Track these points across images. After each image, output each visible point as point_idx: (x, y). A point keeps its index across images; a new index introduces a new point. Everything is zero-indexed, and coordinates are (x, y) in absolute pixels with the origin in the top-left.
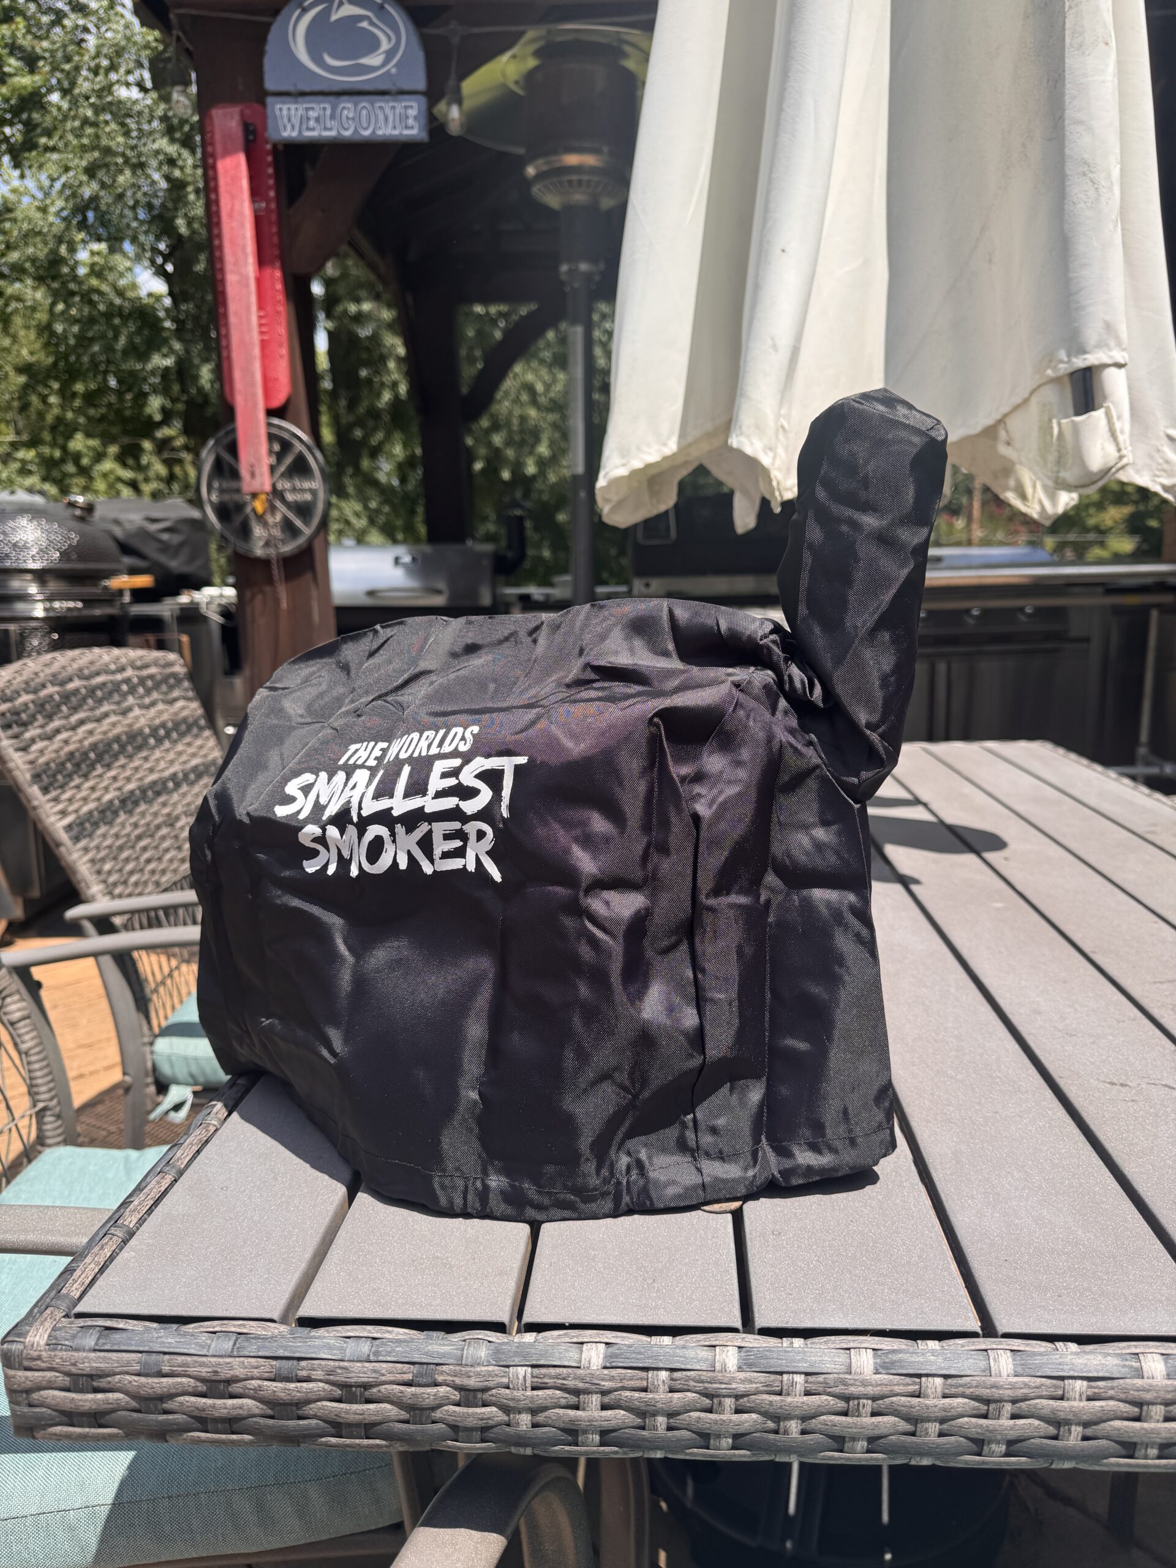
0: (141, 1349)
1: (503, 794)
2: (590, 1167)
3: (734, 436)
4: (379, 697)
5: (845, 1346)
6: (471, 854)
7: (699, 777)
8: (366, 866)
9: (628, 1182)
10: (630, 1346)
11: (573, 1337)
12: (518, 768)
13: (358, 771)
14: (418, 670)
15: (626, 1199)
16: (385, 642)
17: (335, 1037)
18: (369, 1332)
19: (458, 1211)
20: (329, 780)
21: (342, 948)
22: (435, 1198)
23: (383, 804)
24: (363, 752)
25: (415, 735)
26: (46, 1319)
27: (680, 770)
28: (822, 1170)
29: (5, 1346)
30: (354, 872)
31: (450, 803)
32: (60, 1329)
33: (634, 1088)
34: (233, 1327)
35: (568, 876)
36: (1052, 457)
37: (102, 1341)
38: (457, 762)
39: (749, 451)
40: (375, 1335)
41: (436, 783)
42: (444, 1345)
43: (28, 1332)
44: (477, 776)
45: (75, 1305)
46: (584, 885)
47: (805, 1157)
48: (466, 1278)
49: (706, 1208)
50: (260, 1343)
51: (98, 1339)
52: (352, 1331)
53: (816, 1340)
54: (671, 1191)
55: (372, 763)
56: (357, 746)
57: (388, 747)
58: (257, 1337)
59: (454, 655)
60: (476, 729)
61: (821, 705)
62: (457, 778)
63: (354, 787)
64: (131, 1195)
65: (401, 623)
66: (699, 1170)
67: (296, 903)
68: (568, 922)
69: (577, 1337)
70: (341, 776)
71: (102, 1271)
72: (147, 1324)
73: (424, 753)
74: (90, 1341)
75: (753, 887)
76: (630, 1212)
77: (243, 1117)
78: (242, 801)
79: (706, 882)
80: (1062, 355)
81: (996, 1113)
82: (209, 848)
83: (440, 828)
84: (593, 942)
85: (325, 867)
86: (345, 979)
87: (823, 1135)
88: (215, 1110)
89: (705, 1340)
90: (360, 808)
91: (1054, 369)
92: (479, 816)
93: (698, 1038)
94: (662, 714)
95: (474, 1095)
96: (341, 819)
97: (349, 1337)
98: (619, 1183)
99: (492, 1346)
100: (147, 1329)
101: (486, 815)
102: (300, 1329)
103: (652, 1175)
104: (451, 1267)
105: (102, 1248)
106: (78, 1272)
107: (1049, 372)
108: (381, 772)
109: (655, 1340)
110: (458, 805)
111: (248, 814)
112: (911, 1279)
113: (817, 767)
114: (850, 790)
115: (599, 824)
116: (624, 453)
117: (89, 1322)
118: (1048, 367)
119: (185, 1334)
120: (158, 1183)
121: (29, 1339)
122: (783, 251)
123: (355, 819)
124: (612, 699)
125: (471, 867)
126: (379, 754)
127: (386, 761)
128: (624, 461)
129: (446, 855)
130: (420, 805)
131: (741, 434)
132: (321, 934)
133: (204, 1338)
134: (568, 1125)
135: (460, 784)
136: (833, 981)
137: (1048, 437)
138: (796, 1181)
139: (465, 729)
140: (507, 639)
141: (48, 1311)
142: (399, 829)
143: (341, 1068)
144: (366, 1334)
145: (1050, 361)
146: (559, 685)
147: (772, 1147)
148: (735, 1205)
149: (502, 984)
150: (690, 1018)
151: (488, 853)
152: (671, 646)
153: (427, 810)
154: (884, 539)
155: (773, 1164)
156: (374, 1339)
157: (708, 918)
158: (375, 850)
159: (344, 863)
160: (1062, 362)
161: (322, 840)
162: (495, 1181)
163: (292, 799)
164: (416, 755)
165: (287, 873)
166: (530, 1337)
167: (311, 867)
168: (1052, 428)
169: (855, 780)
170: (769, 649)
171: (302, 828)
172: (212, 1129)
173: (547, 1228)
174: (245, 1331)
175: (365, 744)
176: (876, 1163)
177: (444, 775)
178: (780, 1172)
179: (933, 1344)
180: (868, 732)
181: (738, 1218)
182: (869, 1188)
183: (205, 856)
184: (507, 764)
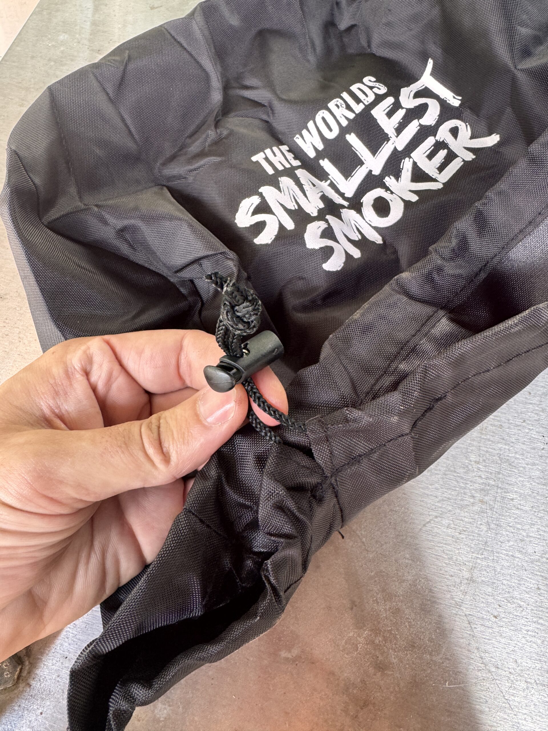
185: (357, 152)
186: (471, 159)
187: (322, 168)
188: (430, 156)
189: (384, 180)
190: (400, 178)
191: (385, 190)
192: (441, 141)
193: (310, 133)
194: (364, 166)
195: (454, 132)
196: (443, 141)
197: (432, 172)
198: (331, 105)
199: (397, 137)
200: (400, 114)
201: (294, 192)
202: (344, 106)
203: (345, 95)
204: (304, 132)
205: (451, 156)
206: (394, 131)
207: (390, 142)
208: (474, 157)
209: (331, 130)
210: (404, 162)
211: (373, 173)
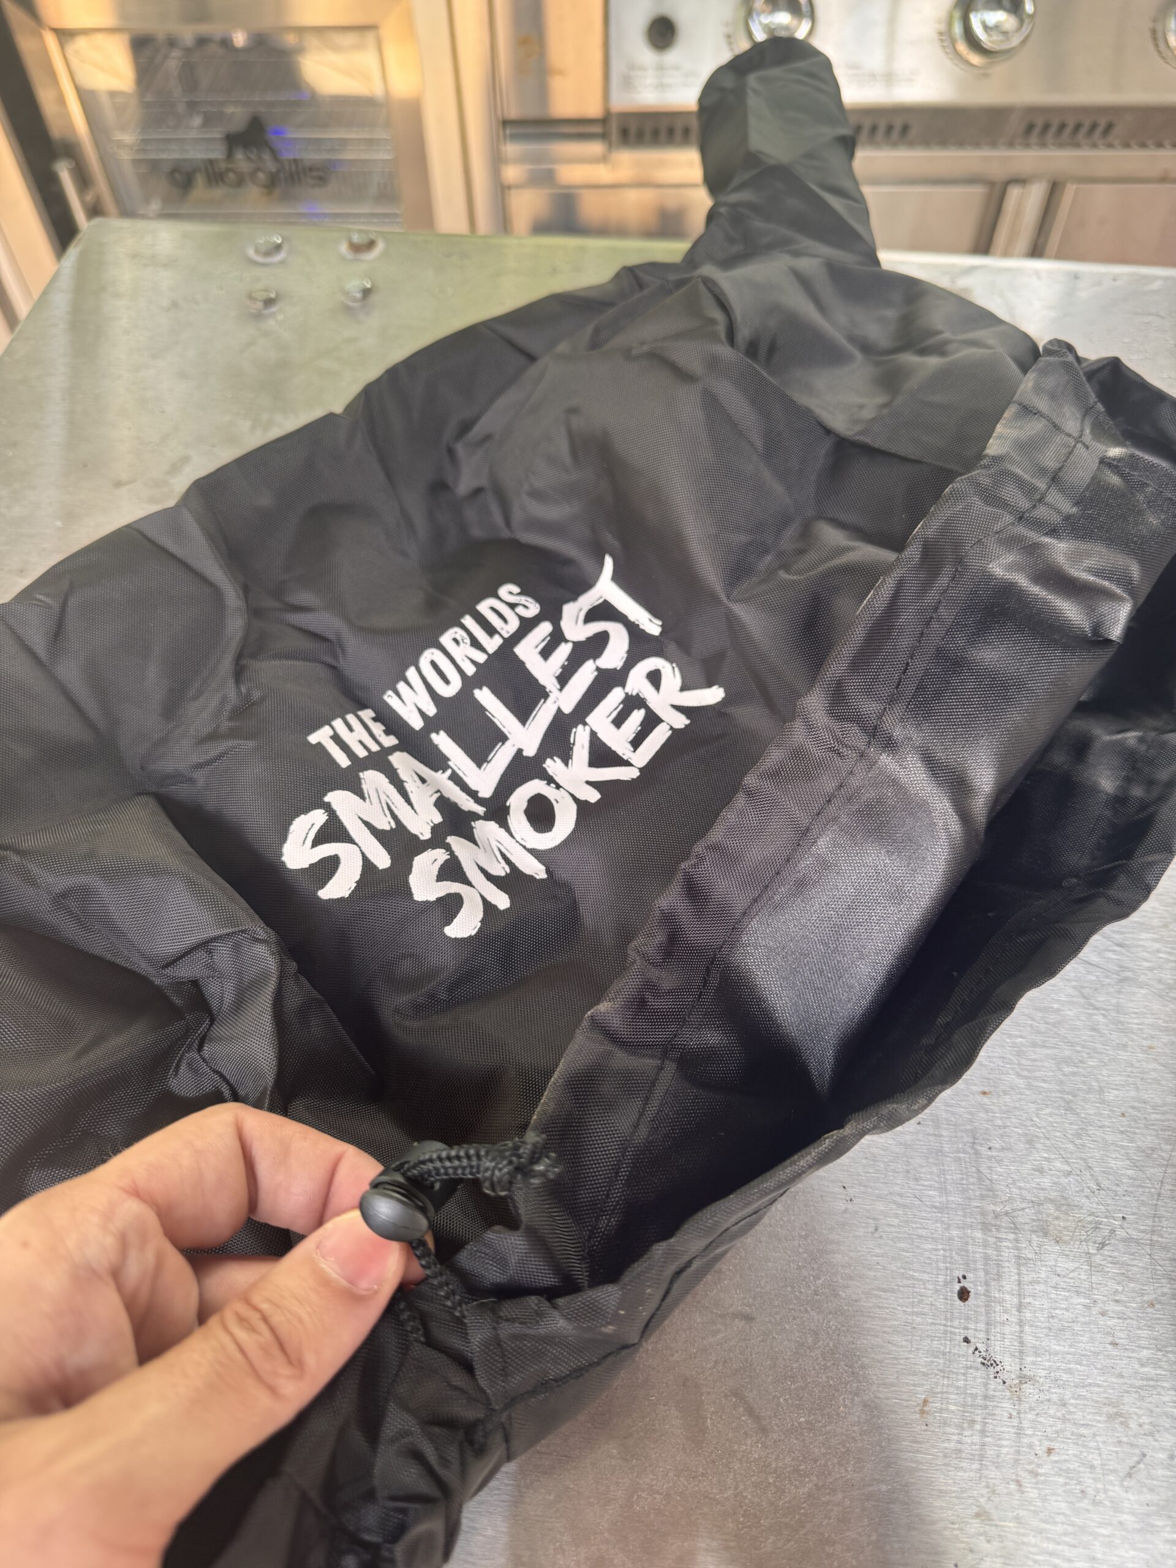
185: (495, 720)
186: (683, 726)
187: (436, 747)
188: (618, 722)
189: (544, 765)
190: (570, 761)
191: (546, 782)
192: (634, 694)
193: (411, 687)
194: (508, 743)
195: (655, 678)
196: (638, 694)
197: (622, 749)
198: (446, 639)
199: (561, 690)
200: (563, 652)
201: (388, 797)
202: (468, 641)
203: (468, 621)
204: (401, 686)
205: (652, 721)
206: (555, 682)
207: (550, 700)
208: (688, 722)
209: (447, 681)
210: (575, 733)
211: (525, 753)
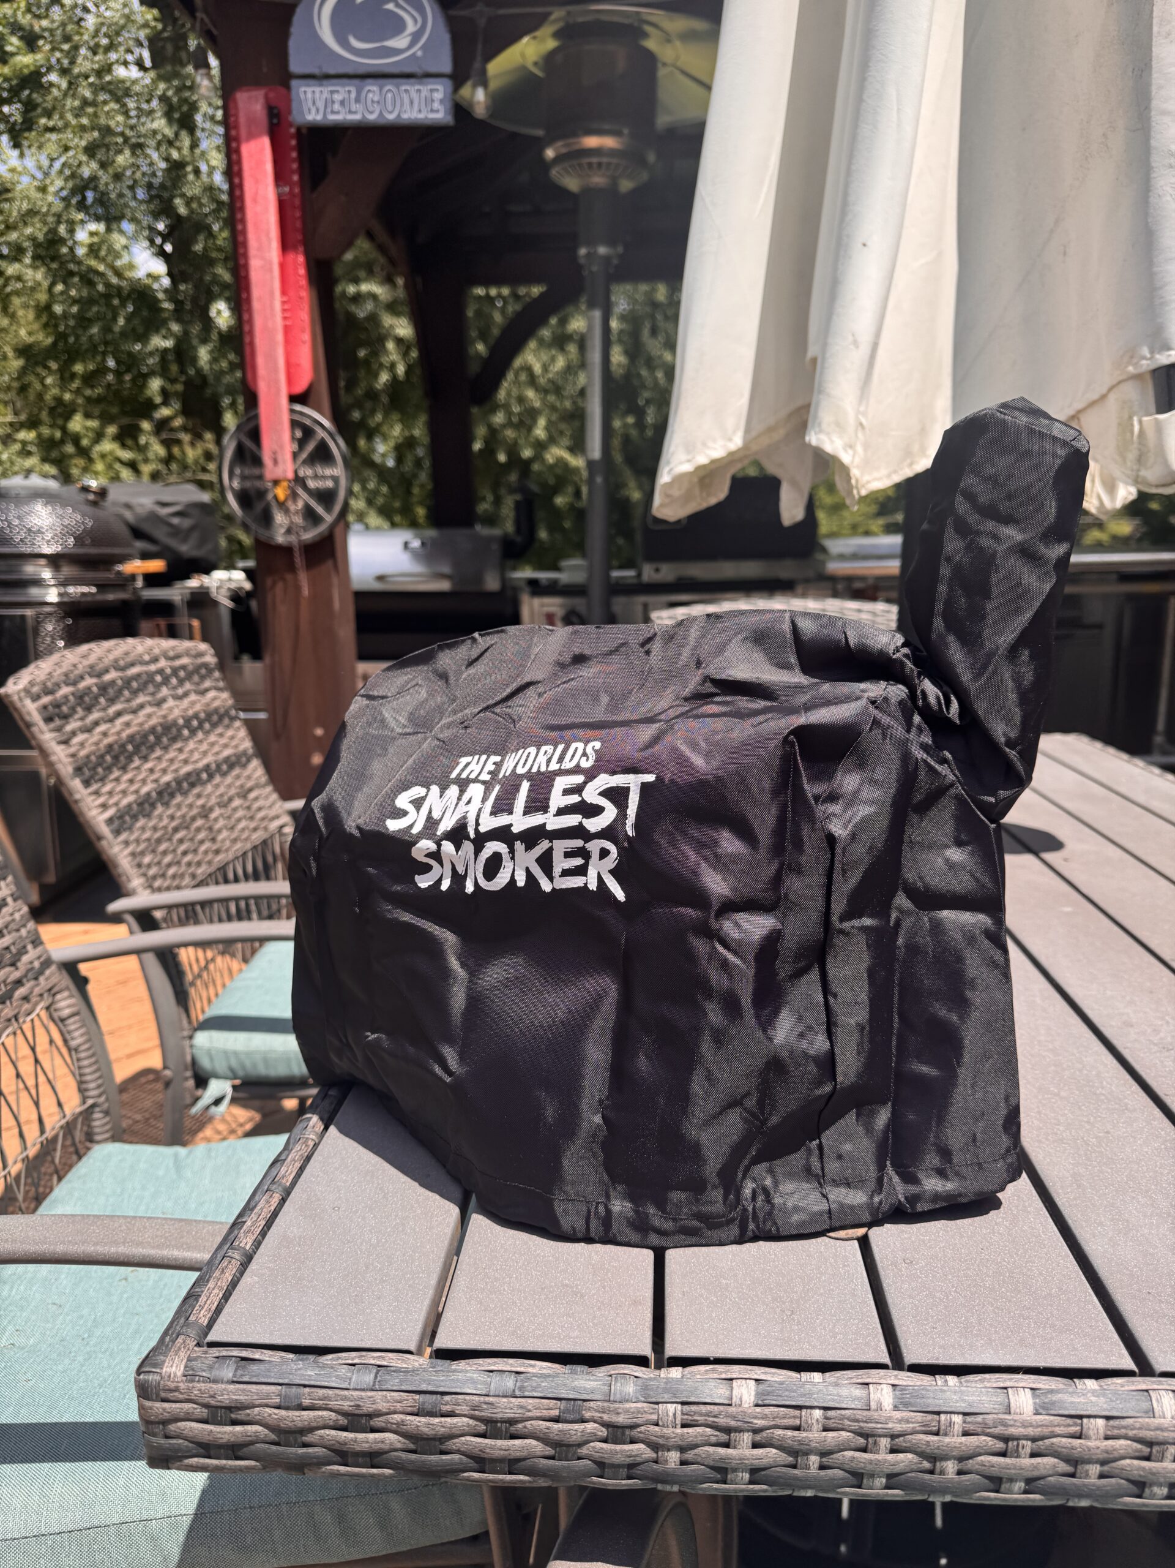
0: (281, 1381)
1: (629, 811)
2: (717, 1194)
3: (813, 433)
4: (486, 709)
5: (1002, 1385)
6: (592, 873)
7: (833, 797)
8: (483, 883)
9: (754, 1209)
10: (782, 1383)
11: (721, 1373)
12: (645, 787)
13: (472, 785)
14: (524, 681)
15: (752, 1226)
16: (486, 650)
17: (450, 1055)
18: (512, 1365)
19: (580, 1235)
20: (442, 794)
21: (454, 964)
22: (556, 1221)
23: (502, 820)
24: (475, 766)
25: (532, 750)
26: (179, 1349)
27: (811, 789)
28: (949, 1197)
29: (142, 1377)
30: (470, 888)
31: (573, 820)
32: (195, 1359)
33: (763, 1114)
34: (372, 1358)
35: (698, 897)
36: (1131, 456)
37: (240, 1372)
38: (579, 779)
39: (828, 448)
40: (519, 1369)
41: (557, 800)
42: (590, 1380)
43: (164, 1362)
44: (601, 794)
45: (206, 1335)
46: (715, 908)
47: (932, 1184)
48: (599, 1309)
49: (832, 1234)
50: (402, 1376)
51: (236, 1370)
52: (495, 1364)
53: (971, 1377)
54: (796, 1218)
55: (486, 777)
56: (469, 759)
57: (502, 761)
58: (398, 1370)
59: (562, 666)
60: (597, 745)
61: (958, 722)
62: (580, 795)
63: (469, 802)
64: (240, 1215)
65: (502, 631)
66: (825, 1196)
67: (407, 917)
68: (700, 946)
69: (726, 1372)
70: (454, 790)
71: (227, 1296)
72: (283, 1354)
73: (543, 769)
74: (228, 1372)
75: (882, 909)
76: (755, 1239)
77: (342, 1131)
78: (349, 814)
79: (838, 906)
80: (1145, 351)
81: (1108, 1132)
82: (315, 860)
83: (560, 846)
84: (724, 964)
85: (439, 882)
86: (458, 998)
87: (950, 1161)
88: (311, 1123)
89: (857, 1377)
90: (477, 824)
91: (1136, 365)
92: (604, 834)
93: (828, 1063)
94: (798, 732)
95: (598, 1119)
96: (457, 834)
97: (492, 1371)
98: (745, 1210)
99: (640, 1381)
100: (284, 1361)
101: (607, 833)
102: (439, 1361)
103: (778, 1201)
104: (582, 1296)
105: (223, 1272)
106: (203, 1299)
107: (1131, 369)
108: (497, 788)
109: (805, 1376)
110: (581, 823)
111: (358, 827)
112: (1055, 1312)
113: (952, 785)
114: (984, 807)
115: (730, 844)
116: (690, 448)
117: (224, 1352)
118: (1129, 363)
119: (324, 1366)
120: (268, 1202)
121: (166, 1370)
122: (864, 245)
123: (472, 835)
124: (740, 715)
125: (593, 886)
126: (492, 767)
127: (501, 776)
128: (689, 457)
129: (566, 873)
130: (541, 822)
131: (821, 431)
132: (433, 949)
133: (344, 1370)
134: (695, 1152)
135: (583, 801)
136: (962, 1004)
137: (1128, 434)
138: (920, 1208)
139: (586, 745)
140: (617, 650)
141: (180, 1340)
142: (519, 846)
143: (458, 1086)
144: (508, 1368)
145: (1132, 357)
146: (677, 697)
147: (897, 1173)
148: (861, 1232)
149: (625, 1005)
150: (820, 1043)
151: (610, 871)
152: (793, 659)
153: (549, 827)
154: (1026, 553)
155: (900, 1190)
156: (518, 1373)
157: (839, 941)
158: (493, 866)
159: (458, 879)
160: (1144, 358)
161: (436, 856)
162: (620, 1206)
163: (403, 813)
164: (534, 770)
165: (398, 888)
166: (676, 1372)
167: (424, 882)
168: (1132, 425)
169: (993, 800)
170: (901, 662)
171: (415, 843)
172: (311, 1144)
173: (674, 1257)
174: (385, 1363)
175: (477, 757)
176: (1002, 1189)
177: (566, 792)
178: (906, 1198)
179: (1091, 1384)
180: (1007, 750)
181: (864, 1243)
182: (992, 1213)
183: (310, 868)
184: (633, 782)
185: (517, 801)
186: (592, 889)
188: (568, 855)
189: (515, 842)
190: (529, 851)
191: (509, 851)
194: (510, 817)
195: (604, 854)
196: (589, 852)
197: (557, 869)
199: (555, 816)
202: (550, 756)
206: (556, 809)
207: (546, 816)
208: (596, 890)
210: (543, 841)
211: (512, 829)
